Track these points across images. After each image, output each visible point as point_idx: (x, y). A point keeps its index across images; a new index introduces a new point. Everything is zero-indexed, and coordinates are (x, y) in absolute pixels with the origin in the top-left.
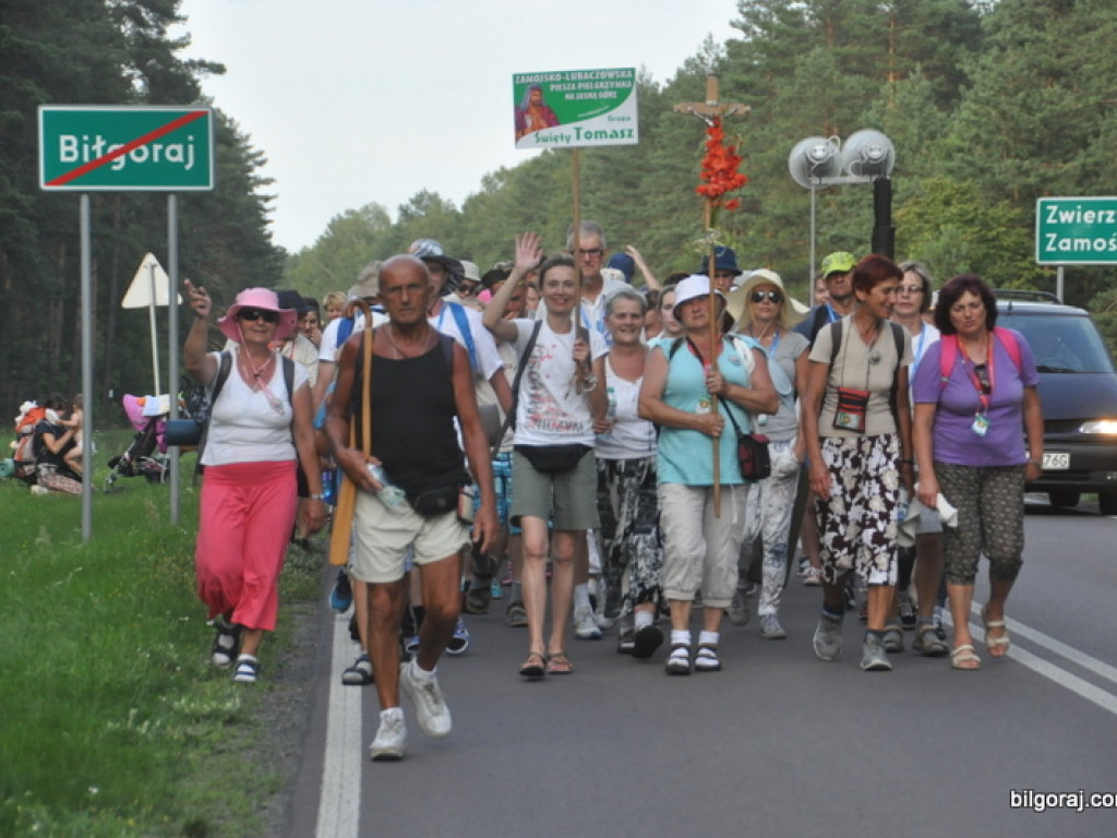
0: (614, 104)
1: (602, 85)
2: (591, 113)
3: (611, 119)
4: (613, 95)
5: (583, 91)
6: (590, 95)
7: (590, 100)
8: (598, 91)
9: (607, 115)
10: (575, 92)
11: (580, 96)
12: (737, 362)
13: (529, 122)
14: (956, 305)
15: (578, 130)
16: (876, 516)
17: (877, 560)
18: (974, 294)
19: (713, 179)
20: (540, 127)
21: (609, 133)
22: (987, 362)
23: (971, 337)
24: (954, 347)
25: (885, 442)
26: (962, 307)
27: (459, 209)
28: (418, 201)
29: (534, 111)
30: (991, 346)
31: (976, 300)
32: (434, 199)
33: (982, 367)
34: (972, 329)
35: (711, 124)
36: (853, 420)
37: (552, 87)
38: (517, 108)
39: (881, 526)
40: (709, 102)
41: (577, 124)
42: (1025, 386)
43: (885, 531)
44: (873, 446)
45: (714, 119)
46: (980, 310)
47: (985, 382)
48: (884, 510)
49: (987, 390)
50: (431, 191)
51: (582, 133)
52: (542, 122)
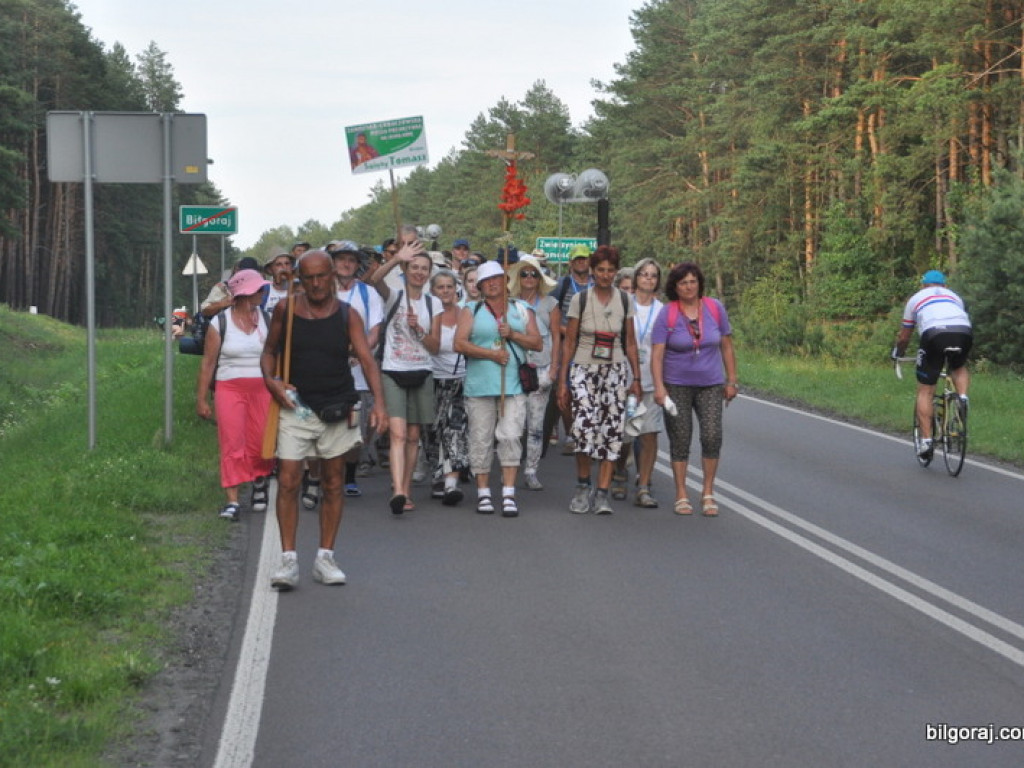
0: (412, 140)
1: (403, 128)
2: (398, 147)
3: (411, 150)
4: (411, 134)
5: (392, 133)
6: (396, 136)
7: (397, 140)
8: (401, 133)
9: (407, 148)
10: (388, 134)
11: (391, 137)
12: (518, 318)
13: (359, 156)
14: (682, 281)
15: (392, 158)
16: (612, 417)
17: (611, 446)
18: (694, 275)
19: (509, 200)
20: (367, 159)
21: (411, 158)
22: (698, 319)
23: (689, 302)
24: (677, 308)
25: (617, 368)
26: (686, 283)
27: (329, 229)
28: (308, 224)
29: (361, 149)
30: (701, 308)
31: (695, 279)
32: (317, 224)
33: (694, 322)
34: (690, 296)
35: (509, 164)
36: (605, 352)
37: (372, 133)
38: (350, 149)
39: (614, 424)
40: (508, 150)
41: (391, 155)
42: (722, 335)
43: (617, 427)
44: (609, 370)
45: (512, 161)
46: (695, 285)
47: (697, 332)
48: (617, 414)
49: (698, 337)
50: (315, 220)
51: (395, 160)
52: (368, 156)
